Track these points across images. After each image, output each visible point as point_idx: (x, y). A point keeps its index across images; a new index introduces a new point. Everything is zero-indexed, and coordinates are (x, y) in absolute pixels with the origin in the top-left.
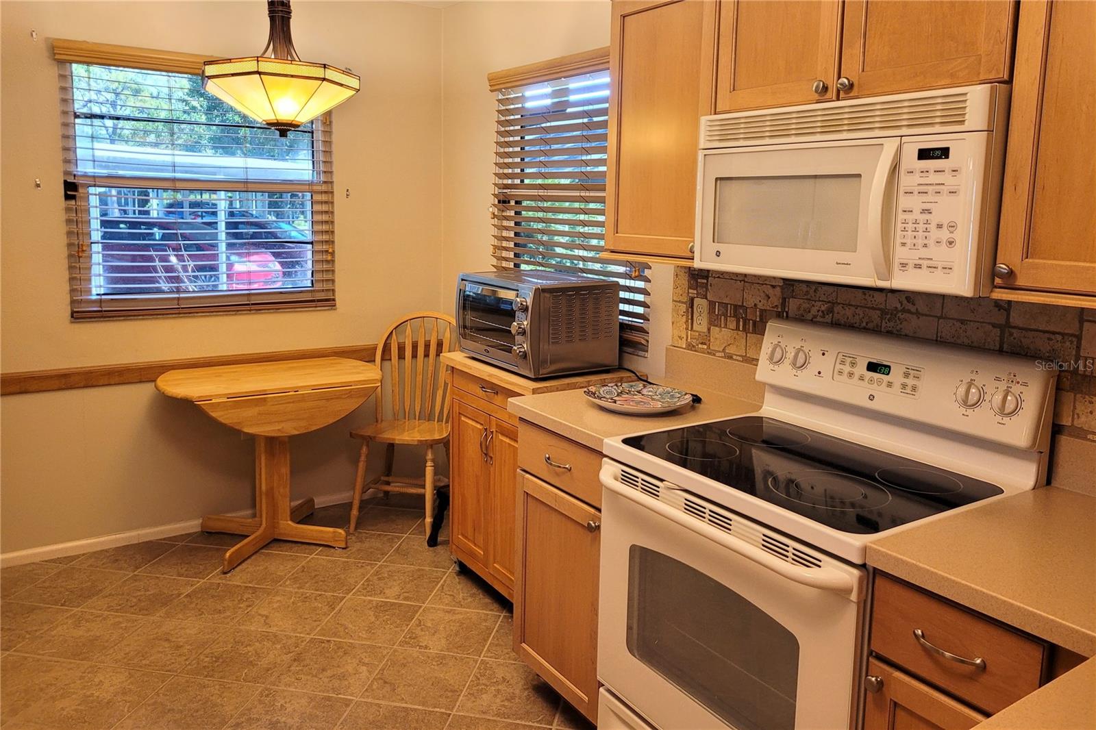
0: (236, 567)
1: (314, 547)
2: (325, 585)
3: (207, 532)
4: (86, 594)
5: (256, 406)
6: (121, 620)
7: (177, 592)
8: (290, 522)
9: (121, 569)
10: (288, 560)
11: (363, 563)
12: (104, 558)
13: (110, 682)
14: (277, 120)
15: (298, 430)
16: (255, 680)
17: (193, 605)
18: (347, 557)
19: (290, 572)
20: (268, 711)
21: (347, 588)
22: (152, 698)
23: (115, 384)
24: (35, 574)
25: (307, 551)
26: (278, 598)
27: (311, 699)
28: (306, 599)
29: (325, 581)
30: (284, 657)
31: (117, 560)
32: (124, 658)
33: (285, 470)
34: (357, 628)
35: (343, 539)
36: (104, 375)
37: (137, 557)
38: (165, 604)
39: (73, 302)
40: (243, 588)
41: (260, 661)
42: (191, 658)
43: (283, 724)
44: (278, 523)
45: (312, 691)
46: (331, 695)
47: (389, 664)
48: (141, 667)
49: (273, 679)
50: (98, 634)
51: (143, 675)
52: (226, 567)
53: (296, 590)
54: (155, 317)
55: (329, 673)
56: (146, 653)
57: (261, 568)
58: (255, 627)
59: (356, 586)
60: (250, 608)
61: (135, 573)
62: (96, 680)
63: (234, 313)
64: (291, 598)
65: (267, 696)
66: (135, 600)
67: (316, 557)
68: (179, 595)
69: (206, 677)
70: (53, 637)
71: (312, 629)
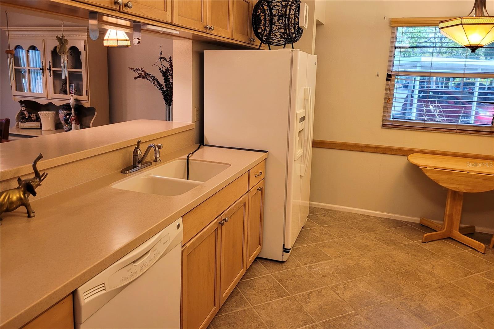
0: (428, 242)
1: (468, 247)
2: (467, 265)
3: (421, 225)
4: (369, 230)
5: (447, 174)
6: (378, 243)
7: (401, 242)
8: (458, 232)
9: (384, 226)
10: (453, 248)
11: (490, 263)
12: (380, 220)
13: (367, 262)
14: (470, 45)
15: (467, 191)
16: (419, 287)
17: (405, 249)
18: (483, 258)
19: (452, 253)
20: (420, 300)
21: (477, 270)
22: (379, 274)
23: (394, 155)
24: (356, 217)
25: (464, 248)
26: (442, 261)
27: (440, 305)
28: (454, 266)
29: (467, 263)
30: (435, 284)
31: (384, 223)
32: (374, 256)
33: (460, 208)
34: (475, 289)
35: (483, 249)
36: (390, 150)
37: (391, 224)
38: (395, 244)
39: (383, 120)
40: (428, 251)
41: (424, 281)
42: (398, 267)
43: (424, 308)
44: (452, 231)
45: (442, 303)
46: (450, 308)
47: (485, 310)
48: (379, 262)
49: (427, 290)
50: (369, 245)
51: (379, 265)
52: (423, 241)
53: (452, 261)
54: (413, 130)
55: (453, 300)
56: (382, 258)
57: (439, 247)
58: (428, 268)
59: (482, 271)
60: (428, 260)
61: (389, 229)
62: (363, 259)
63: (448, 132)
64: (448, 263)
65: (422, 295)
66: (385, 239)
67: (467, 252)
68: (402, 243)
69: (401, 276)
70: (355, 239)
71: (452, 280)
